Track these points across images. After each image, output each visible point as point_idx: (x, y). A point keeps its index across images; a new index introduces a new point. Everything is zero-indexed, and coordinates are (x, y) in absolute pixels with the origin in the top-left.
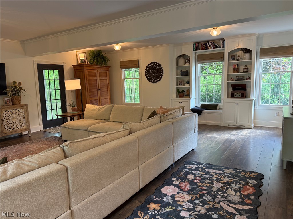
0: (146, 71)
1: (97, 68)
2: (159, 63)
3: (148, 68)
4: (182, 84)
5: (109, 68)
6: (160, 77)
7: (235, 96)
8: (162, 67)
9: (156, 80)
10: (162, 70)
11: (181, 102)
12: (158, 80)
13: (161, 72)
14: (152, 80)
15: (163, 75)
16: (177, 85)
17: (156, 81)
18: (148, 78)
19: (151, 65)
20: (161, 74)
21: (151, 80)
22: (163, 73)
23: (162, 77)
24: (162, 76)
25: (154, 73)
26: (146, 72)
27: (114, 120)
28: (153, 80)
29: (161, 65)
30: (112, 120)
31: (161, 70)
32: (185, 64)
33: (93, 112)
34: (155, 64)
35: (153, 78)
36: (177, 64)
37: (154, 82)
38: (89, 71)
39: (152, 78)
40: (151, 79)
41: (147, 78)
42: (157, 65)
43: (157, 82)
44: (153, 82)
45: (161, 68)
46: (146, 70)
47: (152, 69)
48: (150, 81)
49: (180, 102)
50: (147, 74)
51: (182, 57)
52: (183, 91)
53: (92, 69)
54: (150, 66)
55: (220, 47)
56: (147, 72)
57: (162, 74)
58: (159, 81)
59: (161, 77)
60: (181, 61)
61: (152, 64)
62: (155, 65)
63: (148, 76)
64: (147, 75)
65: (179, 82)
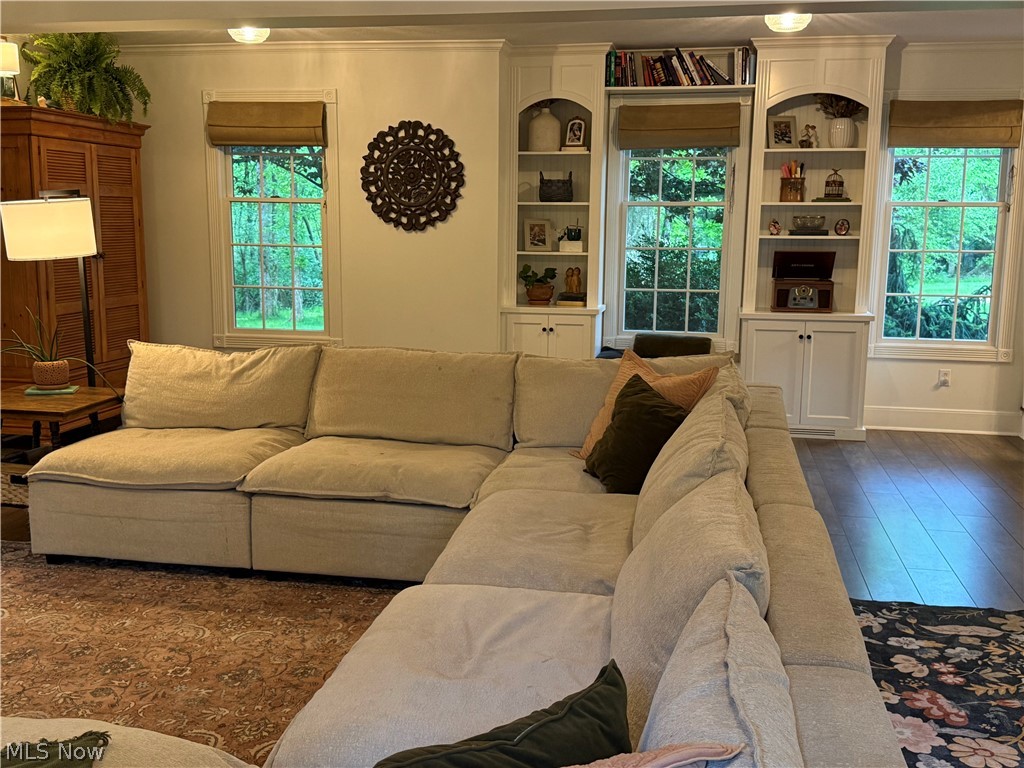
0: (367, 166)
1: (86, 131)
2: (439, 132)
3: (377, 154)
4: (543, 242)
5: (139, 136)
6: (448, 200)
7: (790, 304)
8: (458, 154)
9: (421, 215)
10: (460, 166)
11: (551, 330)
12: (436, 214)
13: (453, 179)
14: (400, 213)
15: (462, 191)
16: (521, 246)
17: (426, 223)
18: (379, 202)
19: (396, 136)
20: (453, 185)
21: (393, 215)
22: (461, 183)
23: (459, 202)
24: (456, 195)
25: (413, 177)
26: (364, 170)
27: (346, 429)
28: (406, 215)
29: (450, 144)
30: (331, 429)
31: (453, 165)
32: (563, 144)
33: (195, 385)
34: (421, 132)
35: (408, 207)
36: (525, 142)
37: (413, 226)
38: (54, 145)
39: (398, 204)
40: (393, 210)
41: (374, 202)
42: (431, 142)
43: (430, 229)
44: (409, 227)
45: (455, 156)
46: (368, 159)
47: (404, 157)
48: (388, 220)
49: (544, 330)
50: (374, 183)
51: (546, 110)
52: (551, 273)
53: (66, 136)
54: (389, 139)
55: (731, 81)
56: (372, 169)
57: (458, 187)
58: (439, 224)
59: (453, 201)
60: (546, 130)
61: (402, 134)
62: (415, 135)
63: (377, 195)
64: (373, 189)
65: (532, 229)
